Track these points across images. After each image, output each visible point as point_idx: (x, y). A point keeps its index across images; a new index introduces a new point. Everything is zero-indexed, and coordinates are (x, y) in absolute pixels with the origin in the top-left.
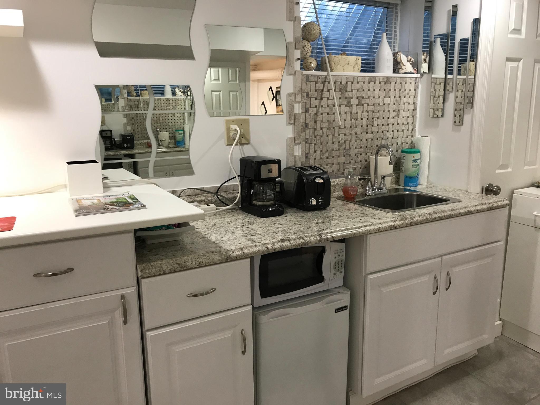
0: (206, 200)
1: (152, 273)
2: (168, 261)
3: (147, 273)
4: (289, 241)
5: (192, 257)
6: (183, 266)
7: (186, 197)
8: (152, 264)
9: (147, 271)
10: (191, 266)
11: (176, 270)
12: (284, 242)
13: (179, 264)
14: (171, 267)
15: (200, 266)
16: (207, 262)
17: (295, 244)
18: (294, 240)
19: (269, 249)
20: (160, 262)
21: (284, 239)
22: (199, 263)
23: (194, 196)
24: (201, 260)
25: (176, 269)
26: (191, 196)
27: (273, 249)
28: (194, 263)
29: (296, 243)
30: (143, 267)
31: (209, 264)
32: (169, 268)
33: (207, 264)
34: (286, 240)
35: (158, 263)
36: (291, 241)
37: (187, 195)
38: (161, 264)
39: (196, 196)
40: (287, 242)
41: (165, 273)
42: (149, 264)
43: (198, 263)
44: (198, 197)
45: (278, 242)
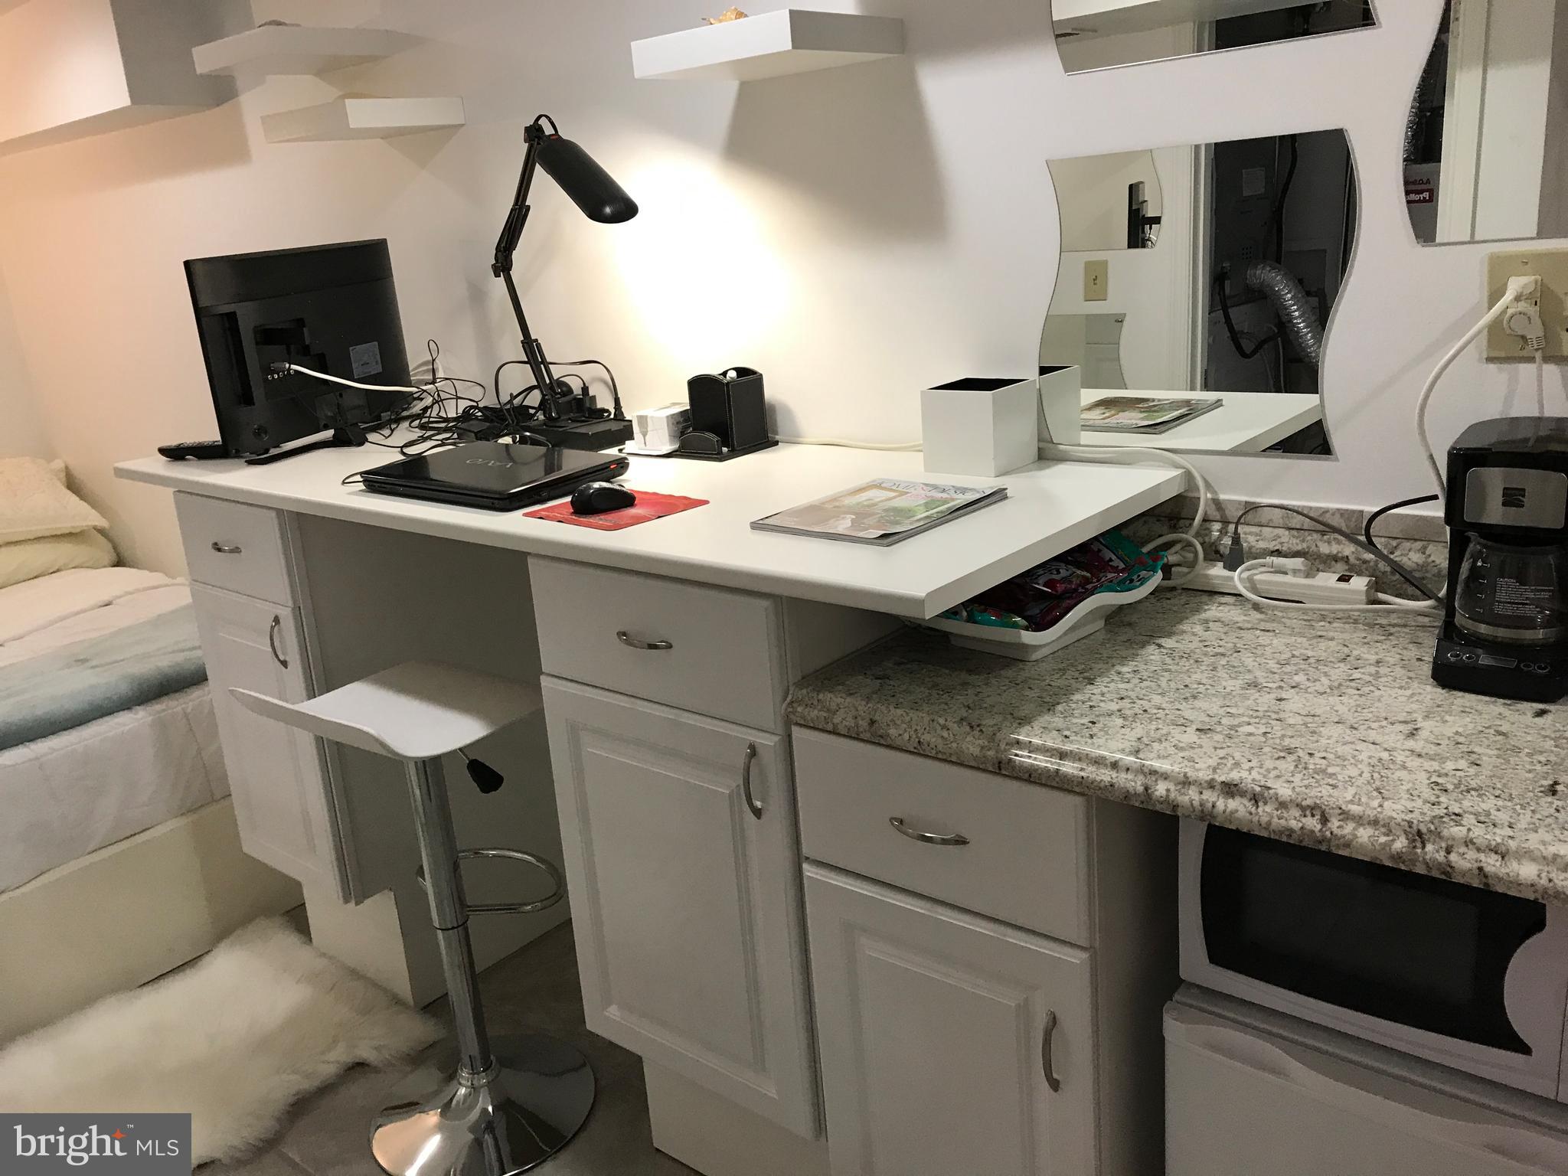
0: (1352, 560)
1: (809, 718)
2: (857, 704)
3: (797, 714)
4: (1255, 799)
5: (915, 718)
6: (880, 733)
7: (1287, 532)
8: (821, 696)
9: (799, 709)
10: (898, 742)
11: (862, 736)
12: (1233, 797)
13: (872, 722)
14: (853, 721)
15: (919, 751)
16: (940, 748)
17: (1269, 823)
18: (1283, 805)
19: (1154, 797)
20: (839, 700)
21: (1236, 785)
22: (919, 742)
23: (1316, 536)
24: (926, 738)
25: (862, 732)
26: (1307, 533)
27: (1166, 801)
28: (906, 736)
29: (1275, 820)
30: (801, 694)
31: (944, 757)
32: (847, 724)
33: (940, 756)
34: (1242, 794)
35: (835, 699)
36: (1265, 803)
37: (1294, 526)
38: (838, 705)
39: (1325, 537)
40: (1245, 801)
41: (834, 732)
42: (815, 695)
43: (917, 740)
44: (1329, 543)
45: (1205, 785)
